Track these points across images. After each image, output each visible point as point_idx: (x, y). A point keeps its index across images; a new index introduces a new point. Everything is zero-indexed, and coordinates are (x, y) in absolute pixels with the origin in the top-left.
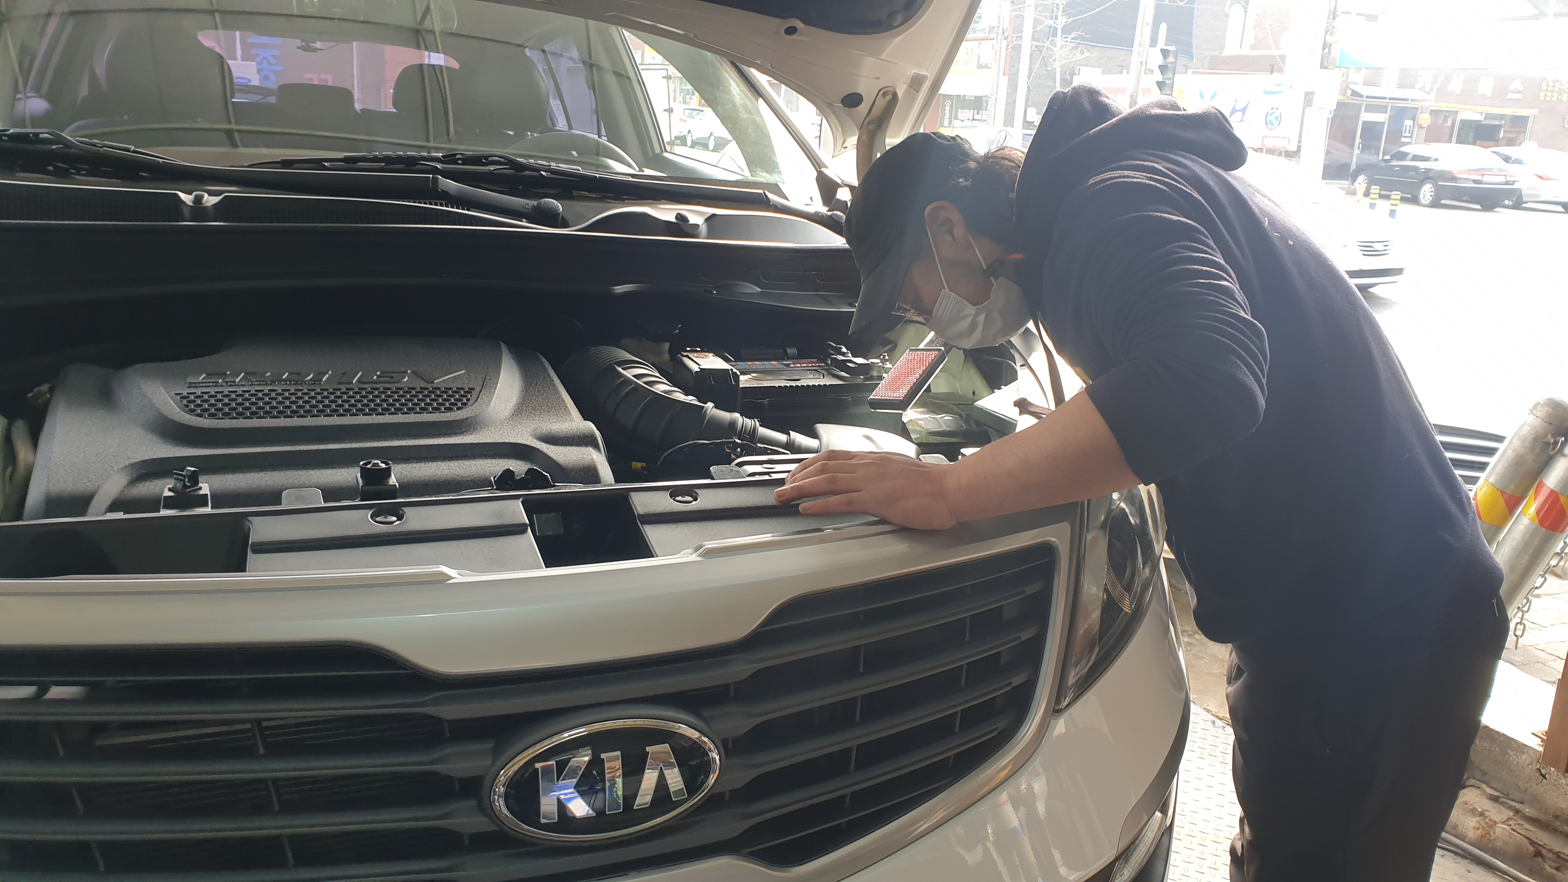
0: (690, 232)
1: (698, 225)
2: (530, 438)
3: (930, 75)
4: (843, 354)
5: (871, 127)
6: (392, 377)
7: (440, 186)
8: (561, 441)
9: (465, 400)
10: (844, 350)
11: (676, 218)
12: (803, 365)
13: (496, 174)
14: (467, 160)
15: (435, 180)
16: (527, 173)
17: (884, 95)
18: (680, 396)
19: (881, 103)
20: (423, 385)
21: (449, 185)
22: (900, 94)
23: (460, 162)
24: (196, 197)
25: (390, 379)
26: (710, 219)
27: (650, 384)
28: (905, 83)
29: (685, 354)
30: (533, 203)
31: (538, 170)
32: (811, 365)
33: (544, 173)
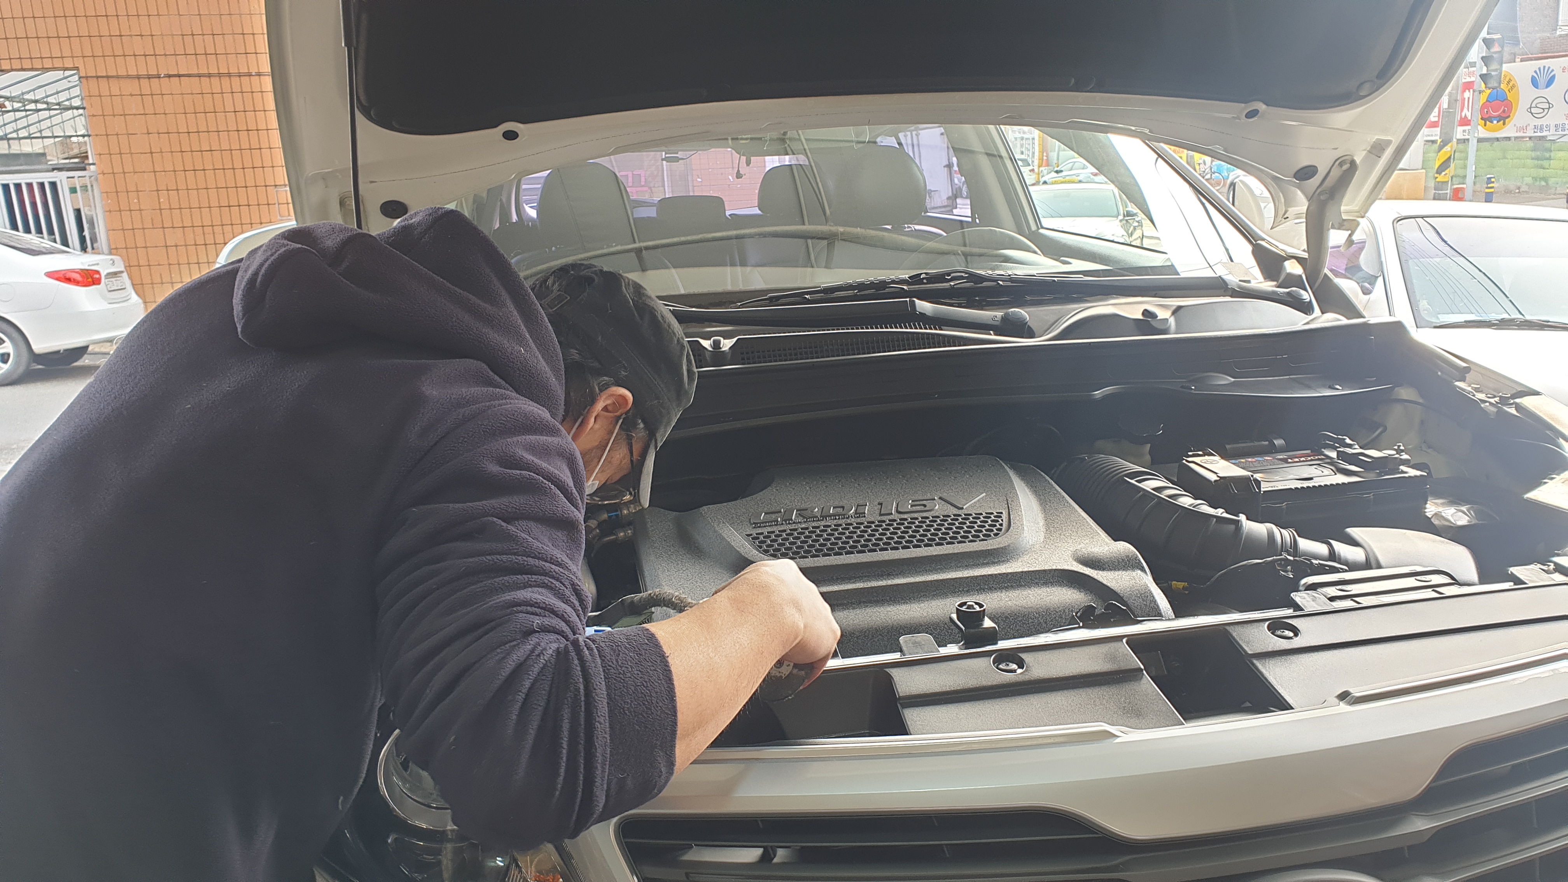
0: (1161, 327)
1: (1167, 319)
2: (1075, 563)
3: (1396, 140)
4: (1350, 446)
5: (1322, 198)
6: (925, 506)
7: (918, 309)
8: (1107, 566)
9: (998, 526)
10: (1348, 441)
11: (1143, 314)
12: (1302, 459)
13: (958, 289)
14: (932, 279)
15: (913, 304)
16: (985, 284)
17: (1341, 165)
18: (1206, 509)
19: (1336, 173)
20: (956, 511)
21: (924, 306)
22: (1358, 160)
23: (925, 281)
24: (714, 341)
25: (923, 507)
26: (1177, 311)
27: (1174, 498)
28: (1365, 150)
29: (1190, 459)
30: (999, 314)
31: (996, 280)
32: (1309, 458)
33: (1001, 283)
